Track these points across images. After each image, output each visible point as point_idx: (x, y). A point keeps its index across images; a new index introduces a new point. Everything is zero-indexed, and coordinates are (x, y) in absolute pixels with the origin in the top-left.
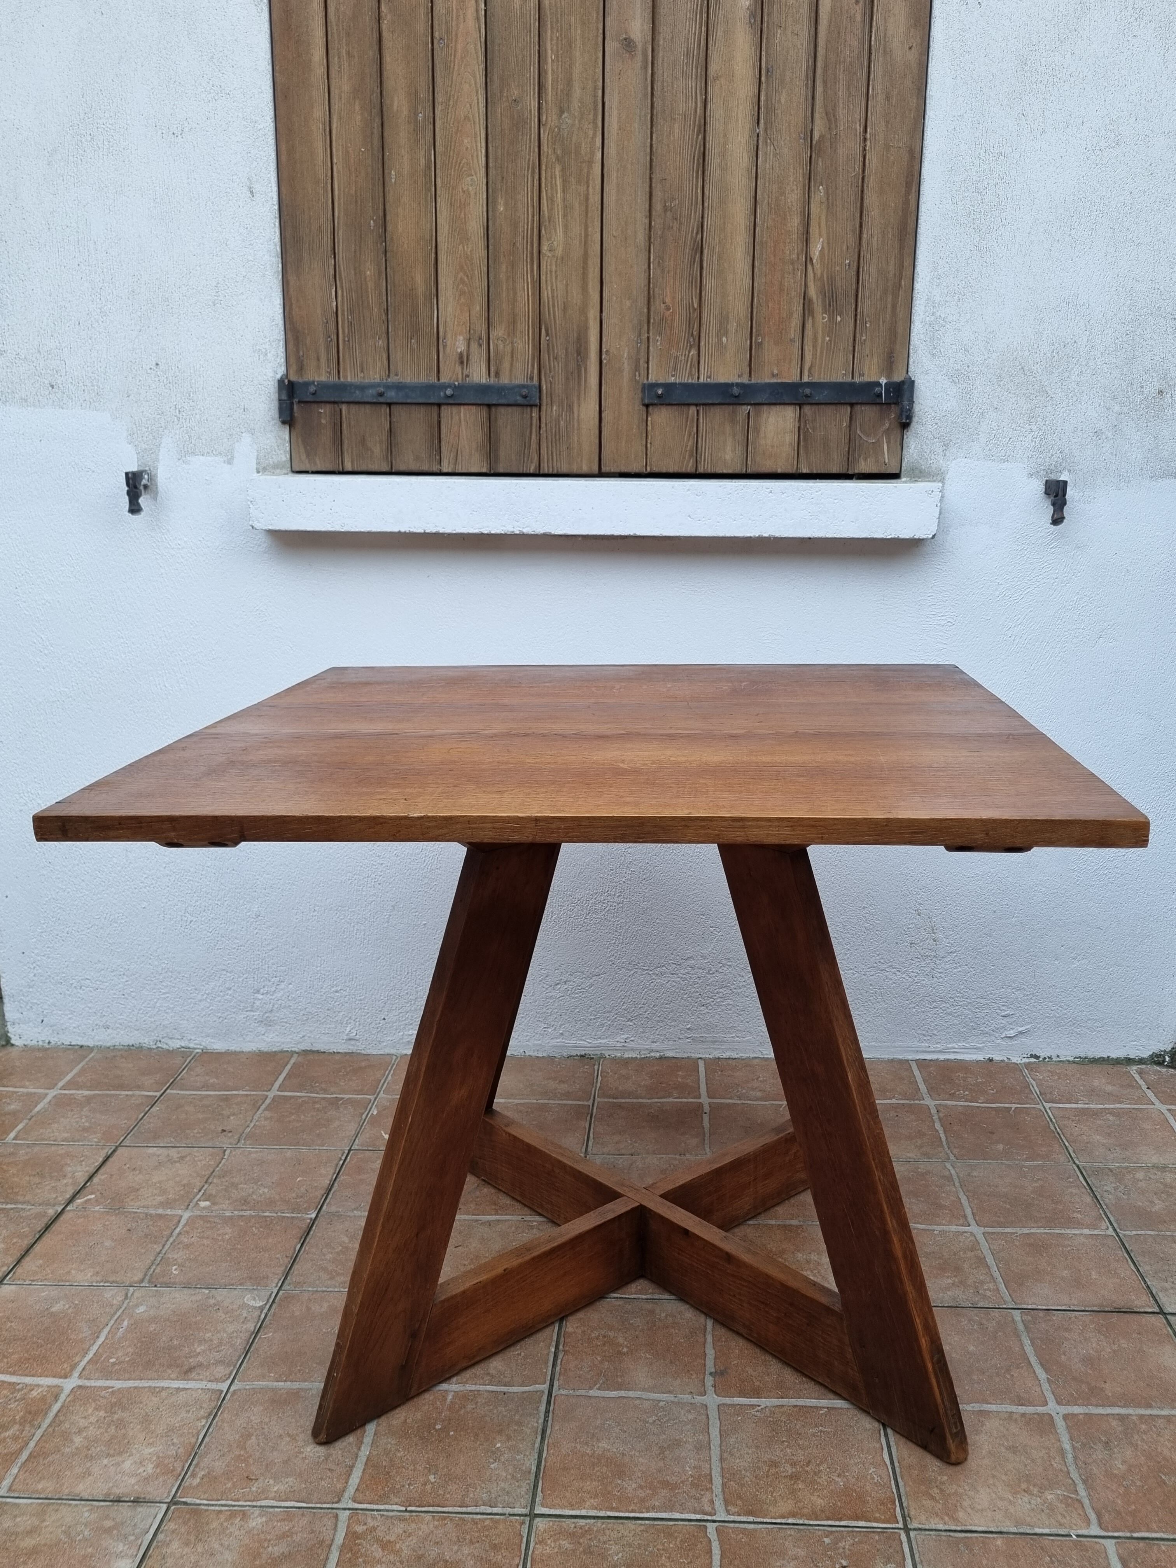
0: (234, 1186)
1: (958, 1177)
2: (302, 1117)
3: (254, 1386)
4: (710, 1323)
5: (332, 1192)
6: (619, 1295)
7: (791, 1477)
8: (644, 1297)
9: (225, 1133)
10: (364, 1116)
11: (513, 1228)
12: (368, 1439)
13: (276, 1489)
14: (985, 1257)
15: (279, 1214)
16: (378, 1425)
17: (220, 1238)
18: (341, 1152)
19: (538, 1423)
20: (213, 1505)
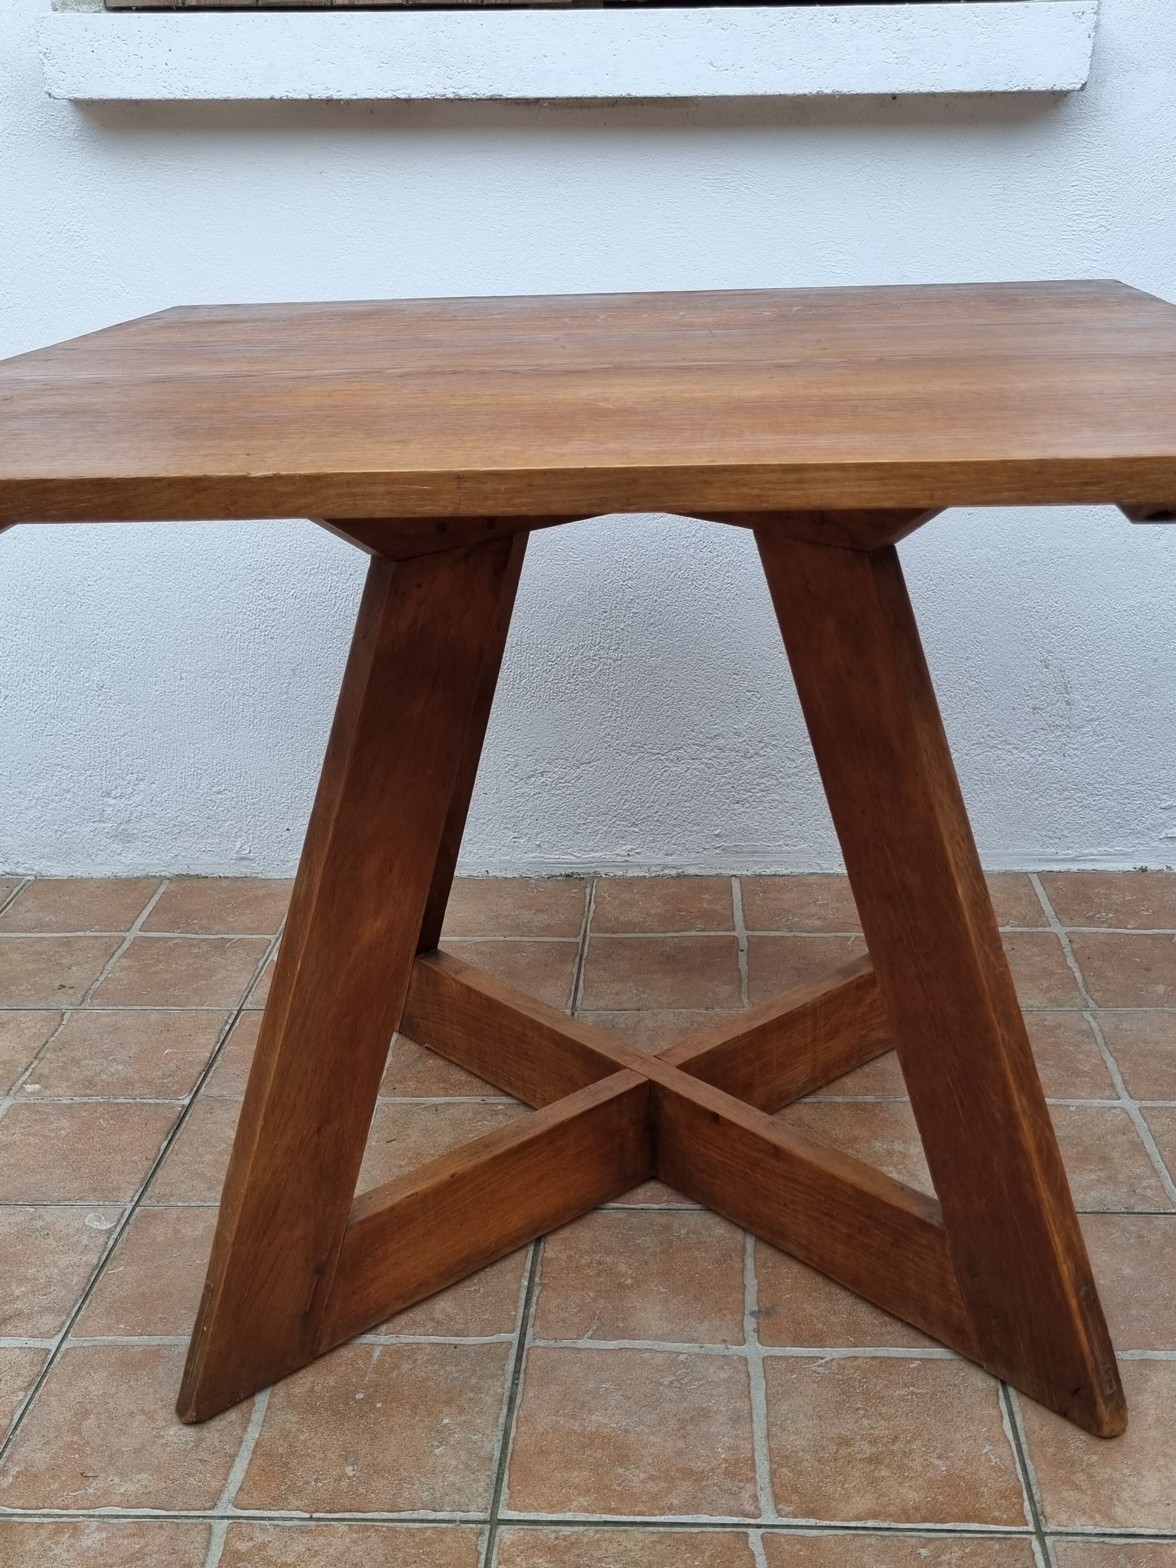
0: (75, 1061)
1: (1101, 1030)
2: (174, 966)
3: (95, 1343)
4: (750, 1242)
5: (213, 1069)
6: (619, 1205)
7: (870, 1460)
8: (656, 1206)
9: (64, 989)
10: (260, 964)
11: (470, 1114)
12: (257, 1416)
13: (122, 1491)
14: (1142, 1143)
15: (138, 1100)
16: (273, 1395)
17: (52, 1135)
18: (228, 1013)
19: (503, 1388)
20: (30, 1516)
